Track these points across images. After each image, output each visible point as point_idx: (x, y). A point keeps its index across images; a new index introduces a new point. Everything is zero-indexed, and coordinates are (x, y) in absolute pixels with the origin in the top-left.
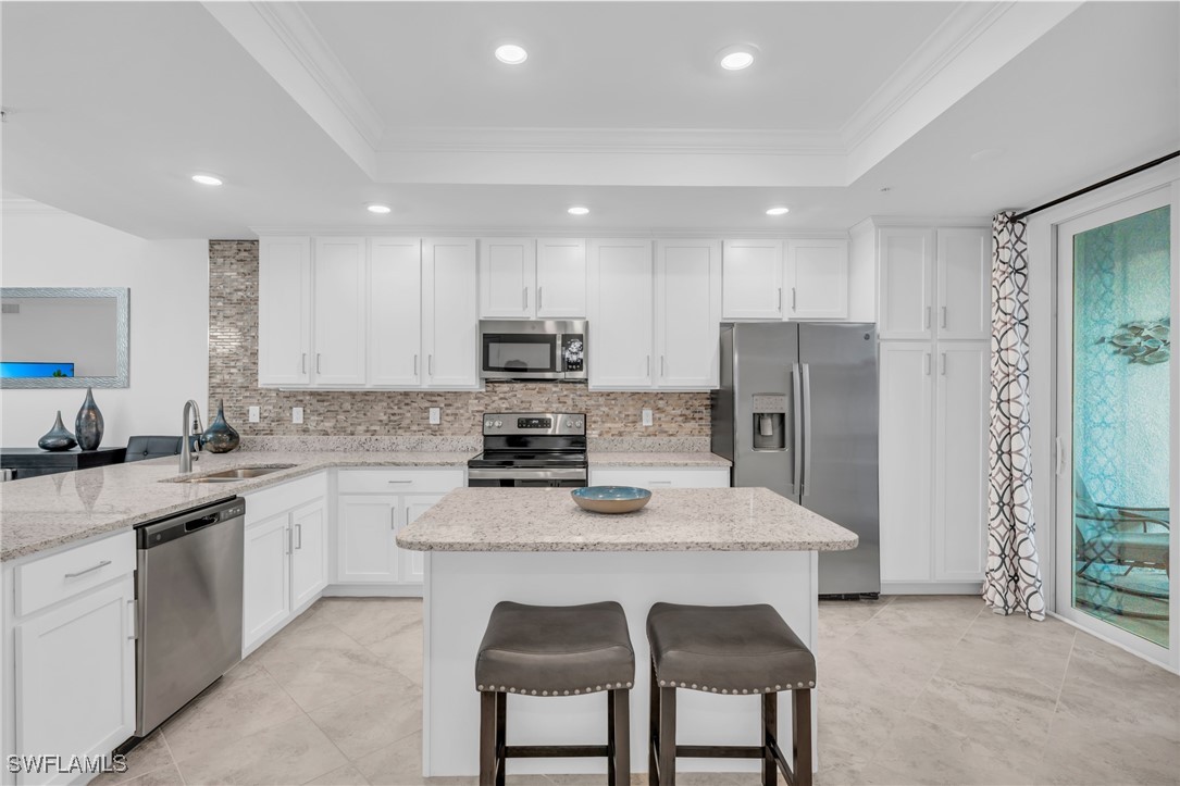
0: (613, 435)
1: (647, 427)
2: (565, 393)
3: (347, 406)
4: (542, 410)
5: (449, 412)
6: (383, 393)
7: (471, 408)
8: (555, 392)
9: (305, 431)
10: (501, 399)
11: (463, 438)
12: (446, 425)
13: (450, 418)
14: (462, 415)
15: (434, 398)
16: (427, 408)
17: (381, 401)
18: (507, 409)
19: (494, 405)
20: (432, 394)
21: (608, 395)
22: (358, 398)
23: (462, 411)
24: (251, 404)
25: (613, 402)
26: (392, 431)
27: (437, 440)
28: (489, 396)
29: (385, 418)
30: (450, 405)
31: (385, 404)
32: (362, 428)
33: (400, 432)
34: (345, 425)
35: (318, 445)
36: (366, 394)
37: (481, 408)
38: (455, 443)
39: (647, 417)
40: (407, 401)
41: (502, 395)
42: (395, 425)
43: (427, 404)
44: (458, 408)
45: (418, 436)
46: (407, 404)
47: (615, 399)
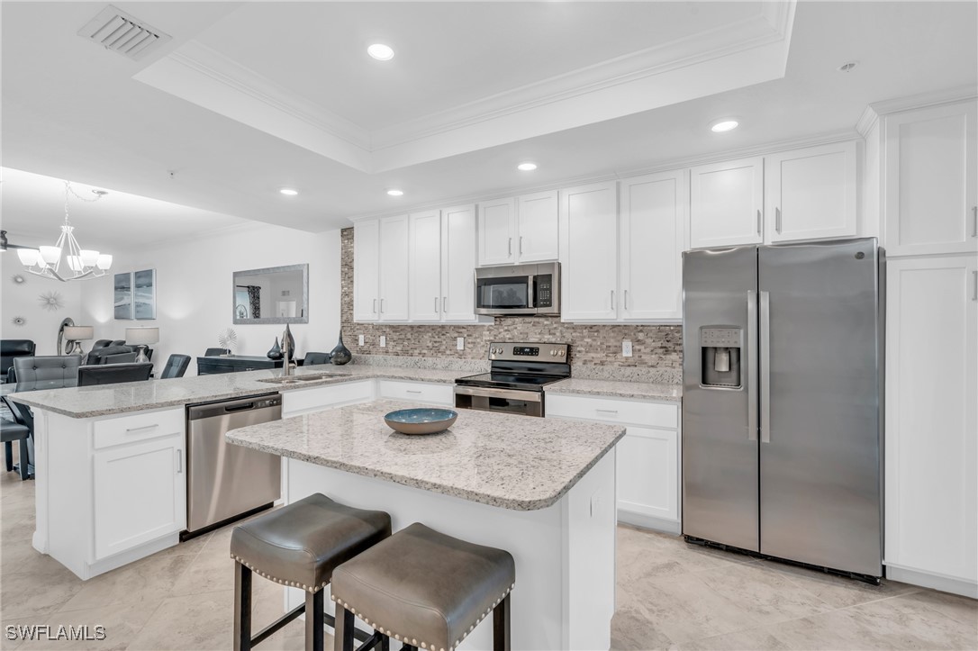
0: (595, 364)
1: (627, 358)
2: (555, 326)
3: (409, 336)
4: (536, 340)
5: (470, 341)
6: (429, 326)
7: (484, 338)
8: (546, 325)
9: (387, 352)
10: (506, 330)
11: (478, 361)
12: (468, 350)
13: (470, 346)
14: (479, 343)
15: (460, 330)
16: (456, 338)
17: (428, 332)
18: (509, 339)
19: (501, 336)
20: (459, 327)
21: (591, 328)
22: (415, 330)
23: (478, 340)
24: (361, 334)
25: (596, 334)
26: (435, 354)
27: (461, 362)
28: (498, 329)
29: (430, 345)
30: (471, 335)
31: (430, 334)
32: (417, 352)
33: (439, 355)
34: (408, 348)
35: (392, 363)
36: (419, 327)
37: (492, 338)
38: (473, 365)
39: (627, 349)
40: (444, 332)
41: (506, 328)
42: (437, 350)
43: (456, 335)
44: (476, 338)
45: (451, 358)
46: (443, 335)
47: (597, 331)
